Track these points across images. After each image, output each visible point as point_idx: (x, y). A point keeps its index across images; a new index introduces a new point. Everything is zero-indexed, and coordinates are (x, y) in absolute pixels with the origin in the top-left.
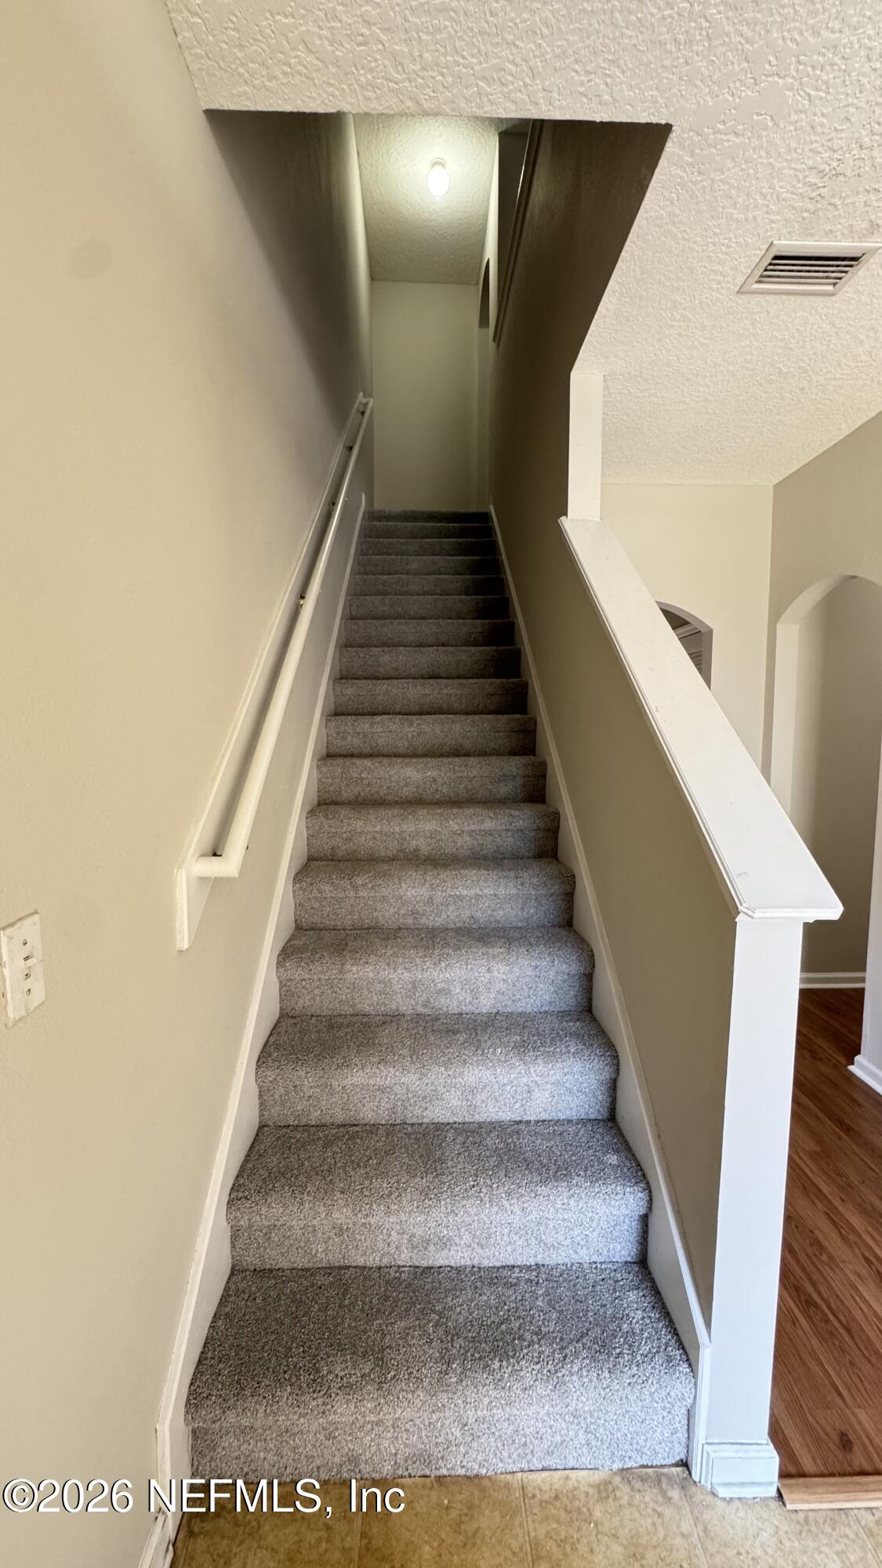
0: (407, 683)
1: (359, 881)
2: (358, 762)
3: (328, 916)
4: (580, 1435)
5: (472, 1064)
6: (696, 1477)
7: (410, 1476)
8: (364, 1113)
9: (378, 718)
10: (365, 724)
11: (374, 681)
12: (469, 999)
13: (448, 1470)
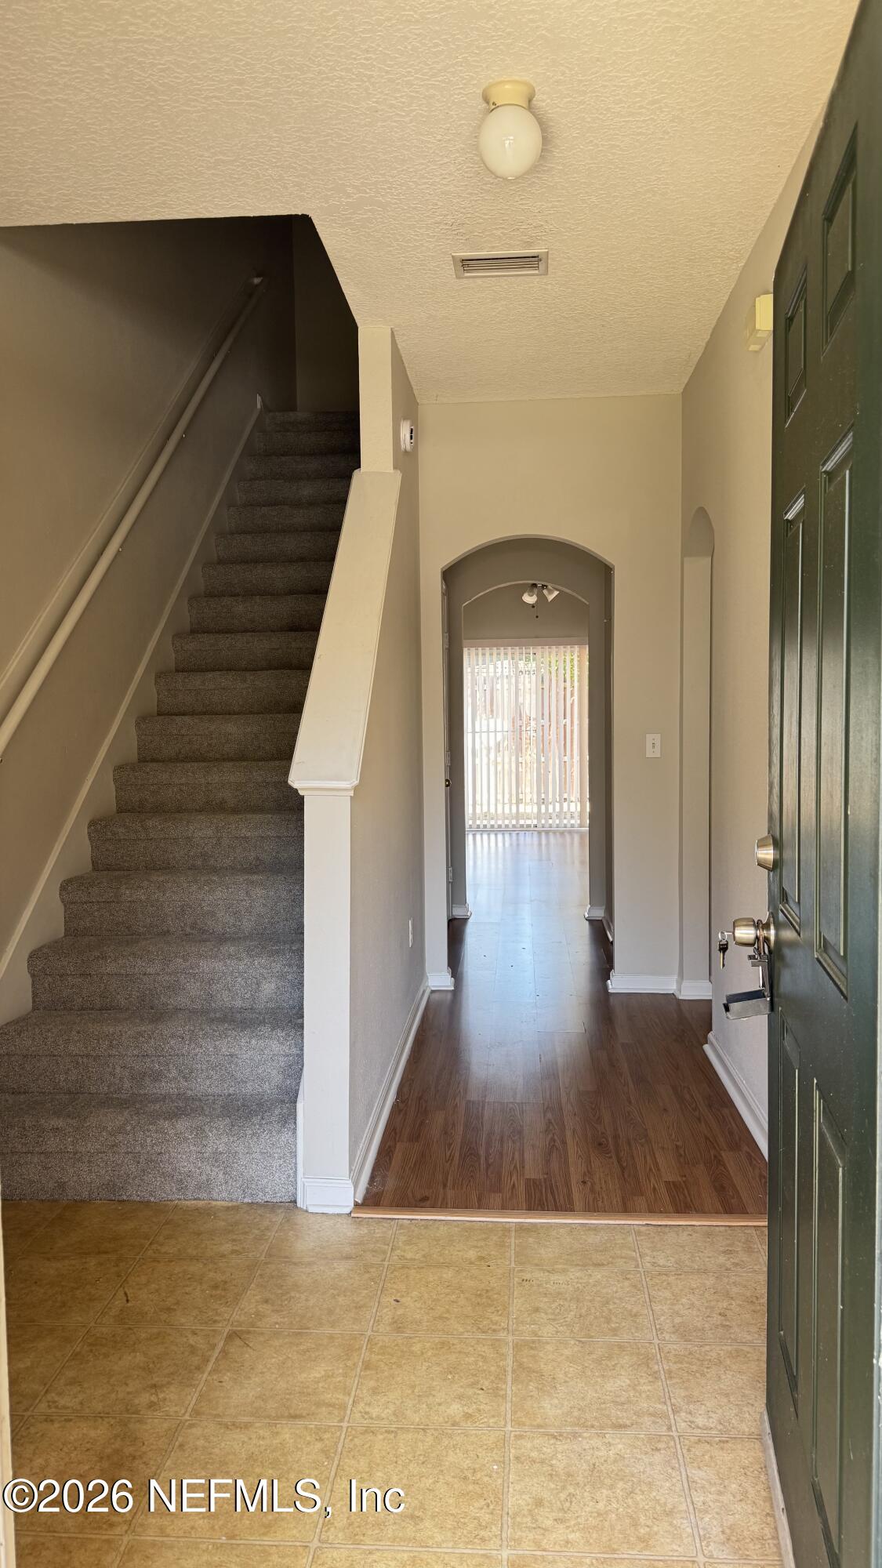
0: (252, 636)
1: (150, 823)
2: (178, 719)
3: (122, 857)
4: (220, 1176)
5: (206, 957)
6: (298, 1205)
7: (101, 1200)
8: (118, 1001)
9: (210, 675)
10: (196, 681)
11: (217, 635)
12: (232, 921)
13: (127, 1196)
